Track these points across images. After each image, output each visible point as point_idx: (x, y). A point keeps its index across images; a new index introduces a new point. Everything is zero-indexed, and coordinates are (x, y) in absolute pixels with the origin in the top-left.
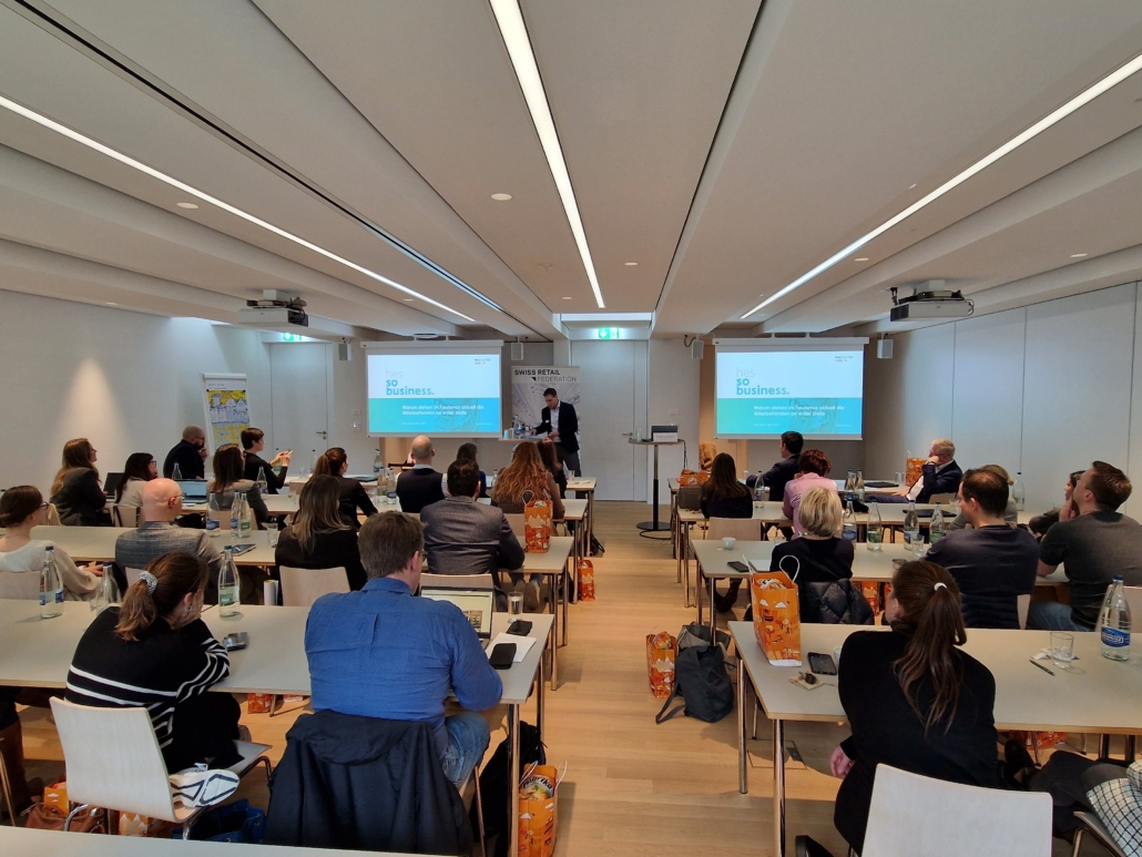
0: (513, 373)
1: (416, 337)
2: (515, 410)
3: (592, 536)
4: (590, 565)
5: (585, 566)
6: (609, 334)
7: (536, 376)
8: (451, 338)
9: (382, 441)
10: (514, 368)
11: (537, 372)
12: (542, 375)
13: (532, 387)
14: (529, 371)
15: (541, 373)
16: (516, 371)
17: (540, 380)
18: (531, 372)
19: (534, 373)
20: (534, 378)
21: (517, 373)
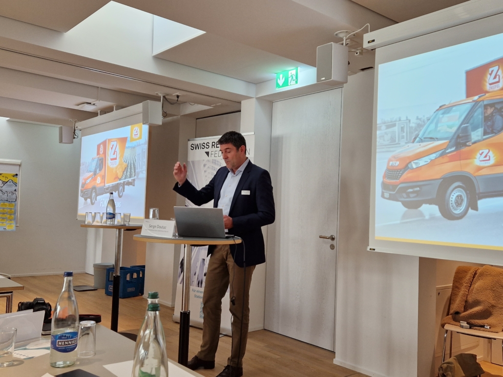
0: (190, 148)
7: (210, 150)
11: (210, 145)
12: (216, 148)
13: (204, 165)
14: (204, 144)
15: (215, 146)
16: (192, 146)
17: (213, 156)
18: (205, 145)
19: (207, 147)
20: (207, 153)
21: (192, 148)
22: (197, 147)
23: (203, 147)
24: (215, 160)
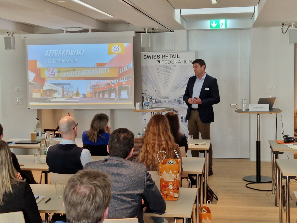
0: (142, 57)
1: (65, 30)
2: (144, 87)
3: (208, 187)
4: (208, 211)
5: (204, 212)
6: (218, 25)
7: (160, 59)
8: (93, 31)
9: (39, 112)
10: (143, 53)
11: (161, 56)
12: (165, 59)
13: (157, 69)
14: (155, 56)
15: (165, 57)
16: (145, 56)
17: (164, 64)
18: (157, 56)
19: (159, 58)
20: (159, 62)
21: (145, 58)
22: (149, 57)
23: (155, 58)
24: (166, 66)
